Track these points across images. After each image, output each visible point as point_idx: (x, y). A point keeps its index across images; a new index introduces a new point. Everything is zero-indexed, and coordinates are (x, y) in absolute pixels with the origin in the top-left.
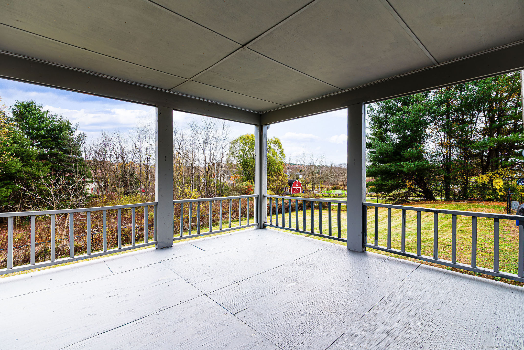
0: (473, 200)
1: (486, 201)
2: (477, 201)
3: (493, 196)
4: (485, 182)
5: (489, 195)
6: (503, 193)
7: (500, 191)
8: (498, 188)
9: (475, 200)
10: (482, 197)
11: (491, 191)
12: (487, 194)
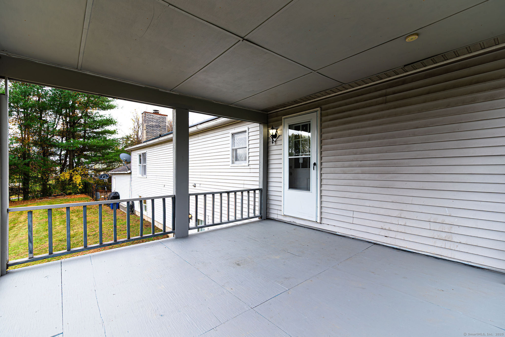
0: (57, 195)
1: (67, 195)
2: (60, 196)
3: (73, 191)
4: (66, 178)
5: (69, 190)
6: (82, 186)
7: (80, 185)
8: (78, 182)
9: (59, 195)
10: (64, 193)
11: (71, 186)
12: (68, 189)
